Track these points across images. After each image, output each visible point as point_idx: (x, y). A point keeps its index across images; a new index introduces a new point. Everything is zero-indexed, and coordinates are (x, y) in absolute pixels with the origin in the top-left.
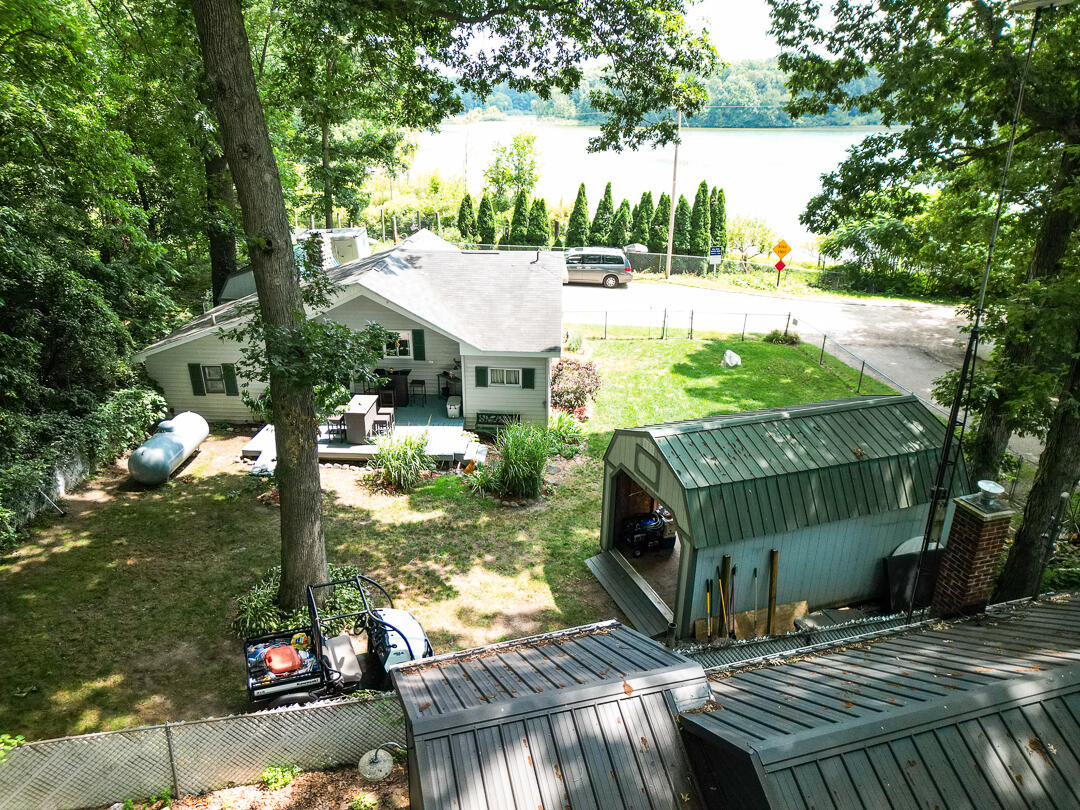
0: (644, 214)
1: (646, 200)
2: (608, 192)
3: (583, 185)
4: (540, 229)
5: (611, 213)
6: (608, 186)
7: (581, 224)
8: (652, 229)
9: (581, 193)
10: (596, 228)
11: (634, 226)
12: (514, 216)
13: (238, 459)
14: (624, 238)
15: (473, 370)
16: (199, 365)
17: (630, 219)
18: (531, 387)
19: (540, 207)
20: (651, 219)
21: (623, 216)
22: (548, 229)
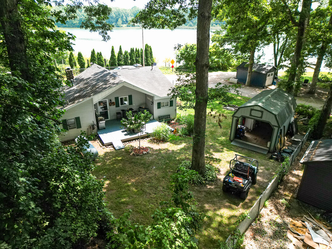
0: (133, 55)
1: (132, 50)
2: (120, 48)
3: (113, 47)
4: (102, 62)
5: (123, 55)
6: (120, 47)
7: (115, 59)
8: (136, 59)
9: (113, 49)
10: (119, 60)
11: (130, 58)
12: (91, 58)
13: (104, 147)
14: (129, 62)
15: (157, 104)
16: (66, 120)
17: (129, 57)
18: (172, 106)
19: (100, 54)
20: (135, 56)
21: (127, 56)
22: (104, 62)
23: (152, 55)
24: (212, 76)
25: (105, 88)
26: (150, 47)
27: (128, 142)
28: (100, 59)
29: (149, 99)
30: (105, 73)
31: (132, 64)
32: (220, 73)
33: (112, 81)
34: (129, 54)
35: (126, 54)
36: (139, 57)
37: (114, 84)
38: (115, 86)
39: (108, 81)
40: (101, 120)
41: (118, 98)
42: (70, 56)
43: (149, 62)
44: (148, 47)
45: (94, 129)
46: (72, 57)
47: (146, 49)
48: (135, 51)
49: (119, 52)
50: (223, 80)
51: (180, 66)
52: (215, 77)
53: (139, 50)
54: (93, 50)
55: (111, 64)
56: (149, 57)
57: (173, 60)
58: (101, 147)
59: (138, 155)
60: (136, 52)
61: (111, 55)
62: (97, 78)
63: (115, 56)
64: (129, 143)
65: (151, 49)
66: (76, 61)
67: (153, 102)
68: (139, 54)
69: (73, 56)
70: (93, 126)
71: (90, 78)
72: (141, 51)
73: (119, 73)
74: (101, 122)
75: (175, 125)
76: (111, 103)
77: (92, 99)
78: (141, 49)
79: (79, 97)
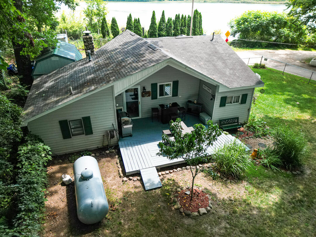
0: (178, 23)
1: (177, 17)
2: (163, 14)
3: (154, 12)
4: (139, 31)
5: (165, 23)
6: (163, 12)
7: (155, 28)
8: (181, 29)
10: (160, 29)
11: (174, 28)
12: (127, 26)
13: (125, 179)
14: (172, 33)
15: (220, 99)
16: (67, 120)
17: (173, 25)
18: (245, 103)
19: (137, 21)
20: (180, 25)
21: (171, 24)
22: (142, 31)
23: (201, 24)
24: (280, 55)
25: (136, 69)
26: (200, 13)
27: (167, 172)
28: (138, 27)
29: (206, 88)
30: (139, 42)
31: (175, 35)
32: (288, 51)
33: (148, 56)
34: (173, 22)
35: (169, 23)
36: (185, 26)
37: (151, 61)
38: (154, 66)
39: (142, 55)
40: (126, 123)
41: (156, 84)
42: (103, 22)
43: (197, 33)
44: (197, 13)
45: (112, 137)
46: (105, 25)
47: (195, 16)
48: (181, 18)
49: (161, 20)
50: (298, 61)
51: (234, 40)
52: (284, 56)
53: (185, 17)
54: (130, 15)
55: (150, 35)
56: (198, 26)
57: (228, 31)
58: (120, 177)
59: (188, 216)
60: (182, 20)
61: (151, 22)
62: (126, 50)
63: (156, 24)
64: (171, 173)
65: (200, 17)
66: (109, 29)
67: (214, 97)
68: (185, 23)
69: (106, 23)
70: (112, 131)
71: (116, 49)
72: (189, 19)
73: (160, 44)
74: (125, 127)
75: (247, 137)
76: (145, 93)
77: (112, 87)
78: (189, 16)
79: (92, 82)
